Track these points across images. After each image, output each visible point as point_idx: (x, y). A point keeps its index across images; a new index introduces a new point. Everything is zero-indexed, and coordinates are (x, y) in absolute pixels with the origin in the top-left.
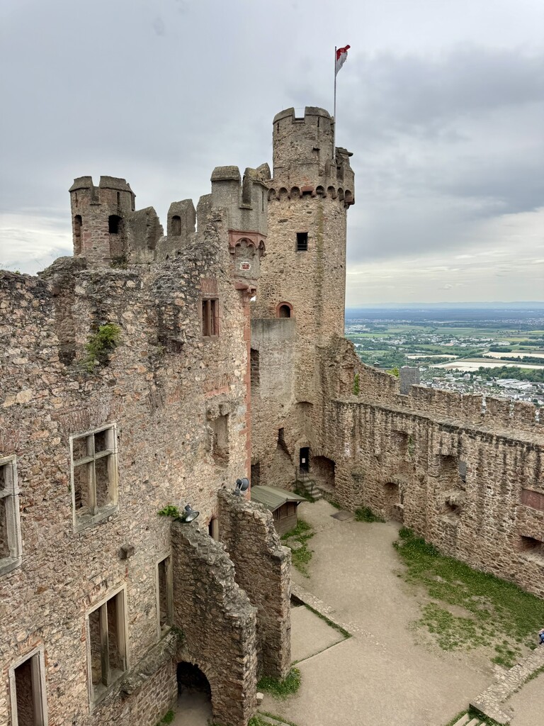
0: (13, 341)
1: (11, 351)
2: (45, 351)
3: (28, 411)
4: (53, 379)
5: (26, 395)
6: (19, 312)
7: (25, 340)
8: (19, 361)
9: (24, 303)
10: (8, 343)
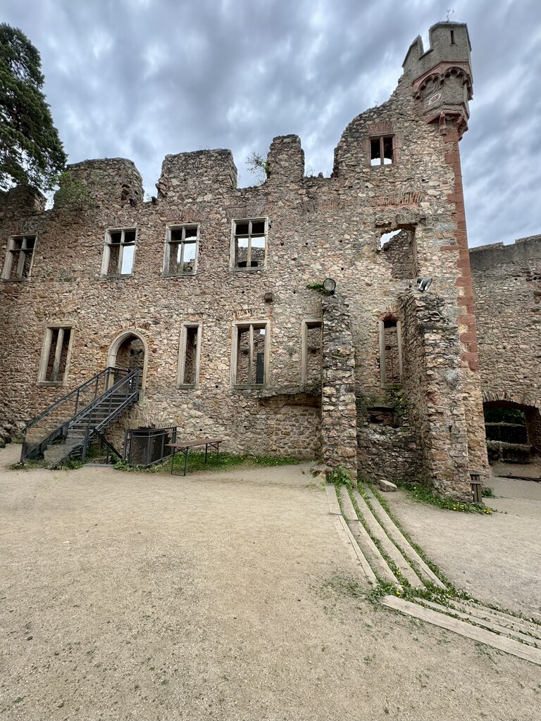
0: (206, 174)
1: (204, 178)
2: (221, 177)
3: (209, 204)
4: (225, 190)
5: (209, 197)
6: (210, 162)
7: (211, 173)
8: (206, 182)
9: (213, 158)
10: (203, 175)
